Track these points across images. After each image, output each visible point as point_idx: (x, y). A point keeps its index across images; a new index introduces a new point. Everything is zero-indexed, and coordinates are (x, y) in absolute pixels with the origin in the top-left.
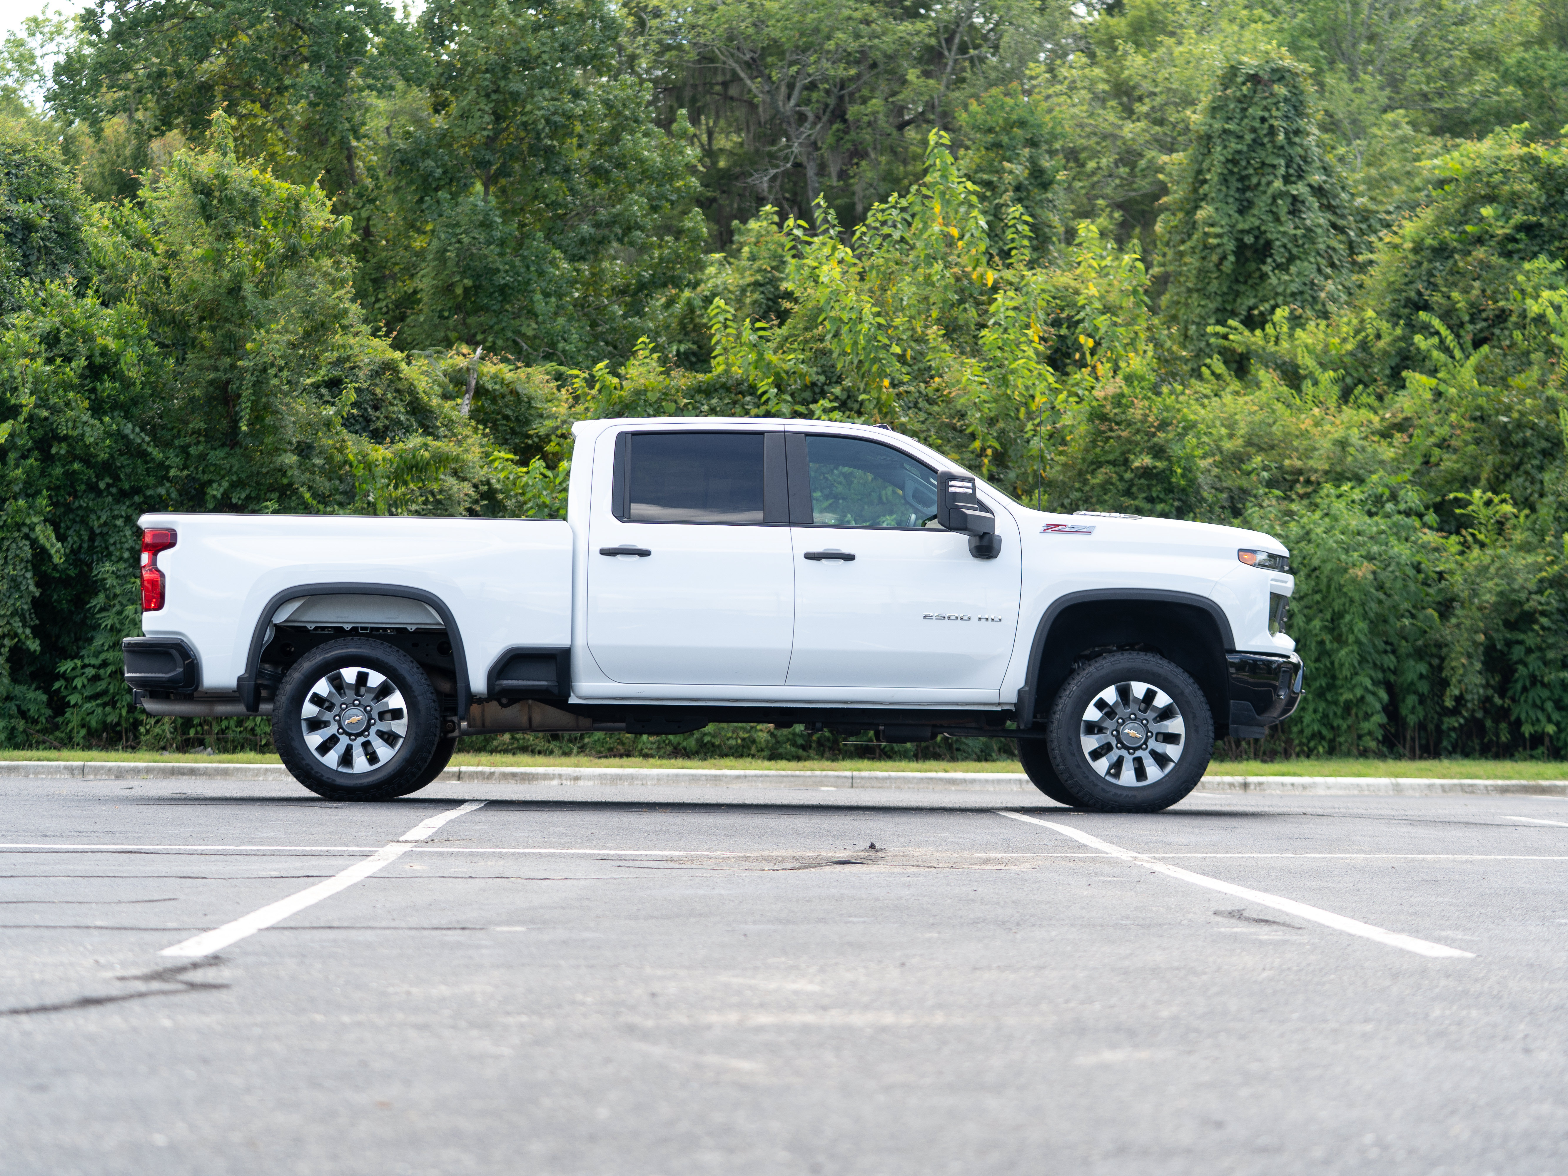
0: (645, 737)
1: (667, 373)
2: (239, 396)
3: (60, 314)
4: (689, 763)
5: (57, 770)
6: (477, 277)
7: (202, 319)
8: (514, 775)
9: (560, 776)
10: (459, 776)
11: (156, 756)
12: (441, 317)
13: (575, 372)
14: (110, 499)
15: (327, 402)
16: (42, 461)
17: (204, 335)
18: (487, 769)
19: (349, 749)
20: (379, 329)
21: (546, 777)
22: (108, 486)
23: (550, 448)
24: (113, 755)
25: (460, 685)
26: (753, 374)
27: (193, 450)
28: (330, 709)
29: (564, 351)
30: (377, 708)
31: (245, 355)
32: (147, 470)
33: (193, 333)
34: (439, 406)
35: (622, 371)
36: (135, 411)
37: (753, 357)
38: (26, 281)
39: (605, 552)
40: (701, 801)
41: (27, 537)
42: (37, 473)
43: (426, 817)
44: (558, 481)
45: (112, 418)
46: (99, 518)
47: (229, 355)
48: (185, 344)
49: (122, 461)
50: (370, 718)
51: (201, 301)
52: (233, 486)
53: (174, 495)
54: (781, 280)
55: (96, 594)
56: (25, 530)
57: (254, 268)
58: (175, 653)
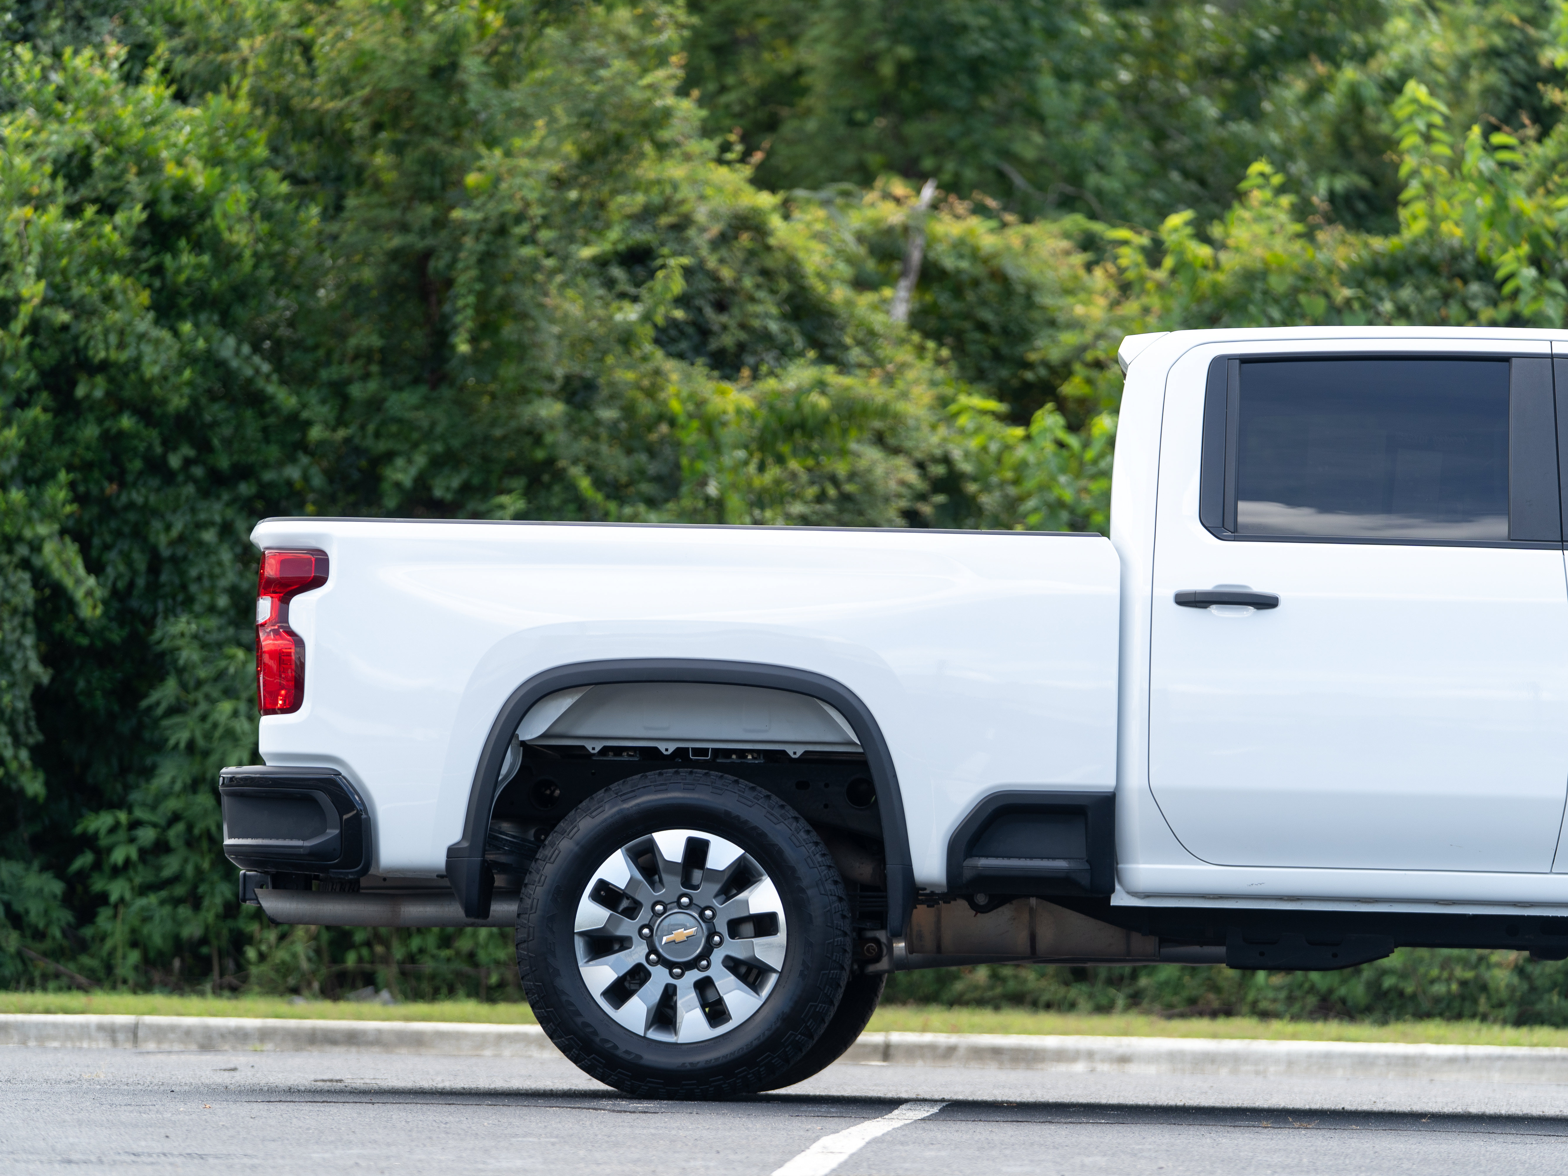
0: (1261, 976)
1: (1309, 236)
2: (449, 283)
3: (93, 117)
4: (1352, 1030)
5: (84, 1031)
6: (923, 41)
7: (377, 127)
8: (996, 1052)
9: (1090, 1055)
10: (886, 1052)
11: (280, 1005)
12: (851, 123)
13: (1123, 233)
14: (190, 489)
15: (623, 296)
16: (58, 412)
17: (381, 159)
18: (943, 1039)
19: (669, 995)
20: (726, 147)
21: (1061, 1056)
22: (187, 463)
23: (1072, 388)
24: (194, 1002)
25: (892, 867)
26: (1486, 239)
27: (356, 391)
28: (631, 912)
29: (1099, 193)
30: (726, 912)
31: (467, 199)
32: (265, 430)
33: (359, 155)
34: (849, 303)
35: (1216, 231)
36: (240, 312)
37: (1485, 203)
38: (24, 51)
39: (1187, 600)
40: (1379, 1107)
41: (25, 564)
42: (47, 436)
43: (824, 1132)
44: (1090, 455)
45: (197, 325)
46: (168, 527)
47: (431, 198)
48: (340, 178)
49: (215, 411)
50: (712, 933)
51: (379, 92)
52: (437, 463)
53: (318, 480)
54: (1541, 44)
55: (162, 679)
56: (23, 550)
57: (481, 25)
58: (323, 798)
